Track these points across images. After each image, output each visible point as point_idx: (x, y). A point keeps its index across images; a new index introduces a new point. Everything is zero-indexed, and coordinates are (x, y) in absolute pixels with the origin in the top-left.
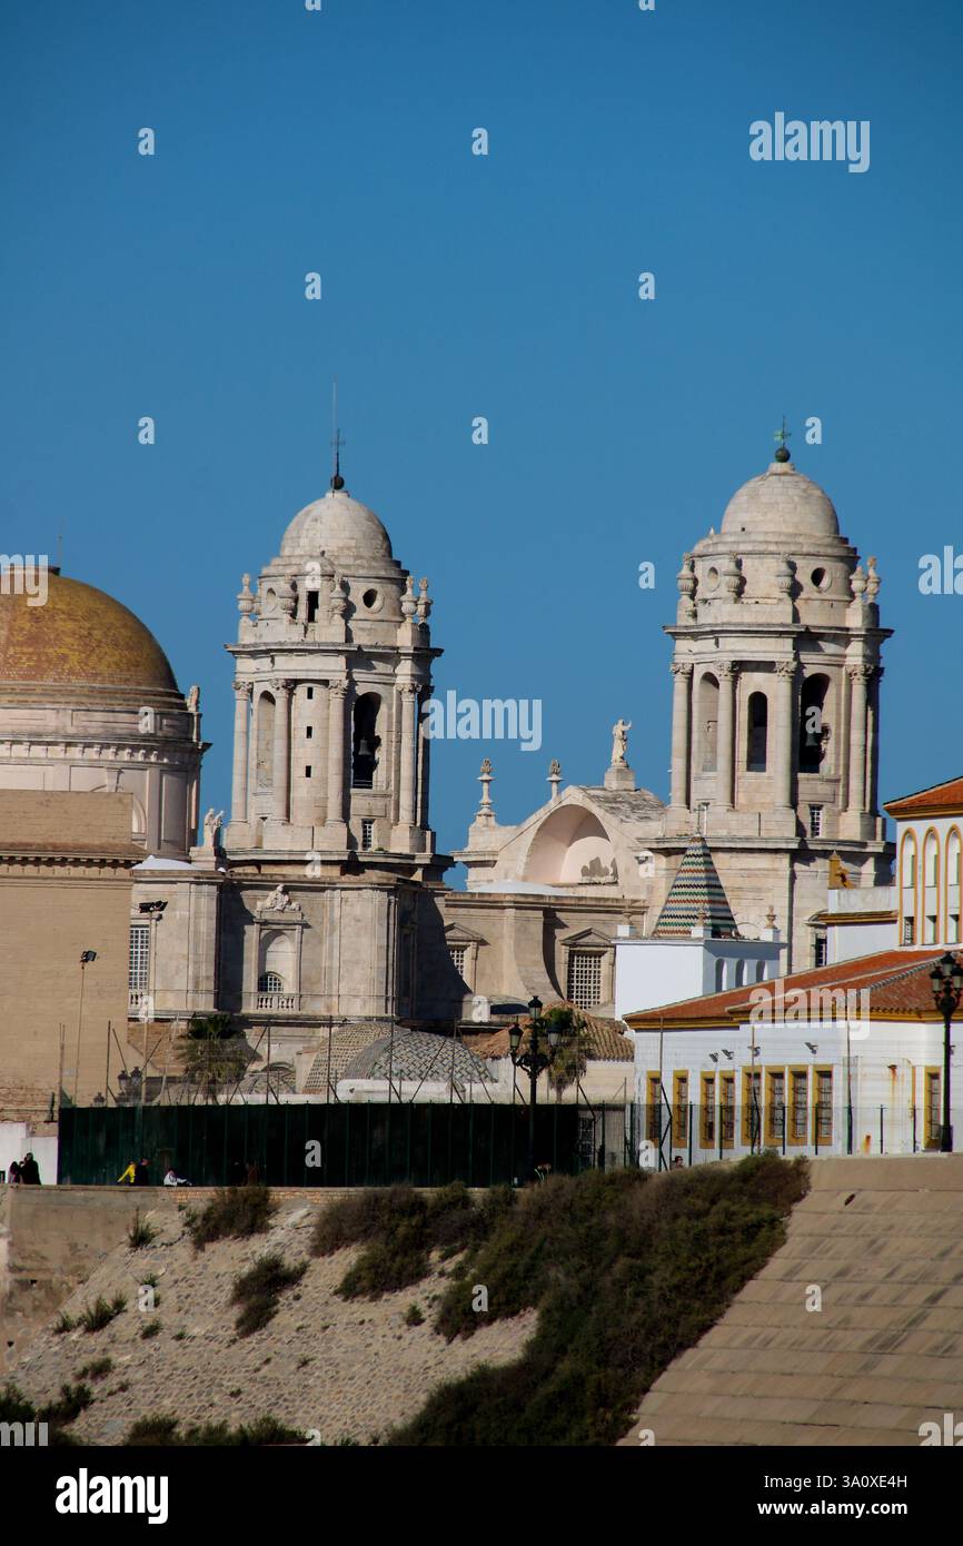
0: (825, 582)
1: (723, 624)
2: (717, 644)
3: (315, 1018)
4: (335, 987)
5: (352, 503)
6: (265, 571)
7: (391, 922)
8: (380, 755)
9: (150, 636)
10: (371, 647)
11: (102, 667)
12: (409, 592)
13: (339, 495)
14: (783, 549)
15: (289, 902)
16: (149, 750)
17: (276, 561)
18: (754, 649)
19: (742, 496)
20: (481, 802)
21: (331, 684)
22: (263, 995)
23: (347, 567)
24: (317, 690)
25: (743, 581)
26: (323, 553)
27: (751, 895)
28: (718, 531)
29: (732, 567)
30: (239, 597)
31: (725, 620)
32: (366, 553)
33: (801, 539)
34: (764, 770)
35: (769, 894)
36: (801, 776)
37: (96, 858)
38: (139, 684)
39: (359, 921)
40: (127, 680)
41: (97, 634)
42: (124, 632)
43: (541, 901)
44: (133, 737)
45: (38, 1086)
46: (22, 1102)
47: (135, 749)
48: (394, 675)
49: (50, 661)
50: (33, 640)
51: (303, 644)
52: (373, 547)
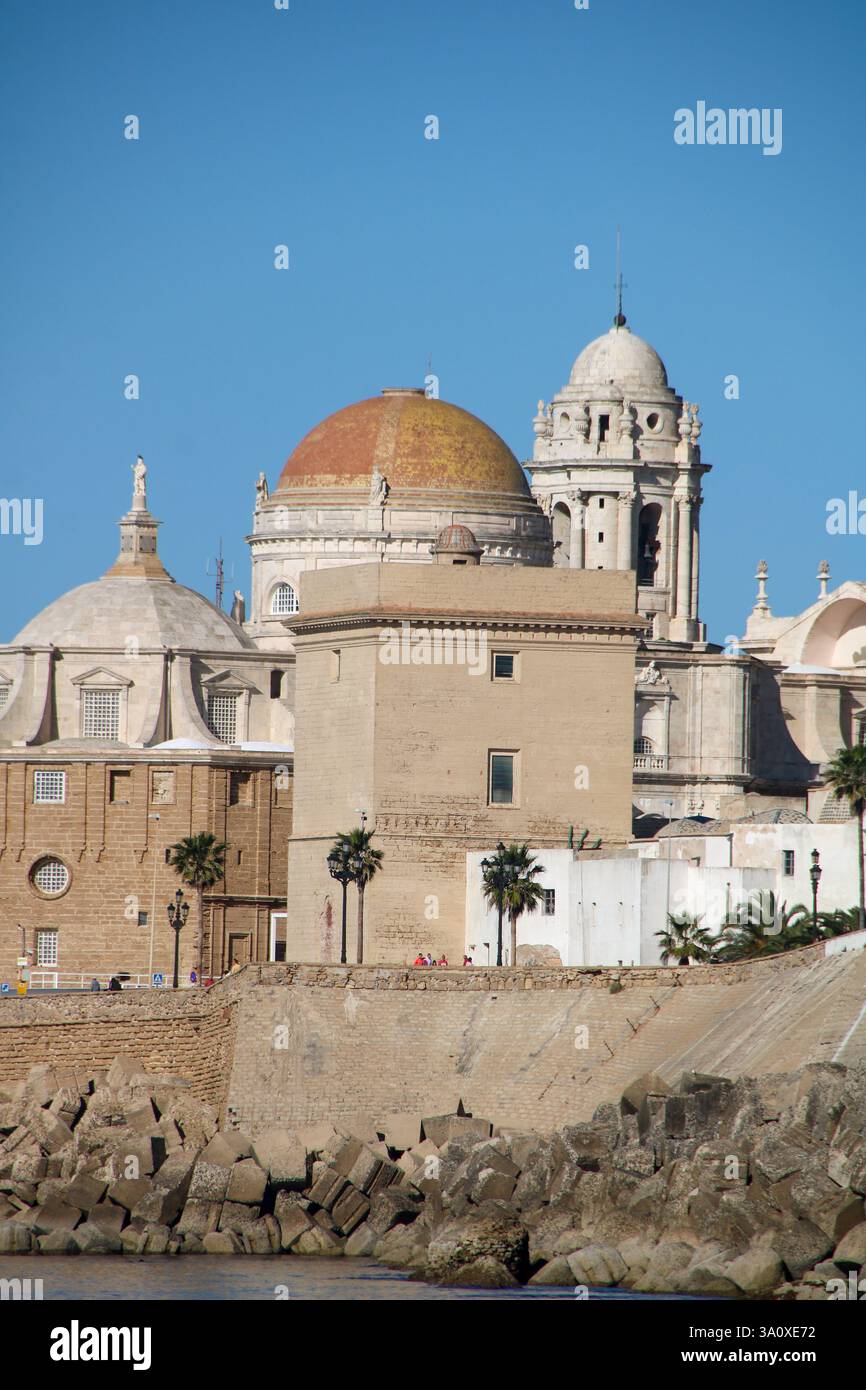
3: (682, 777)
4: (697, 750)
5: (635, 339)
6: (557, 398)
7: (747, 694)
8: (661, 557)
9: (509, 450)
10: (656, 463)
11: (475, 476)
12: (685, 415)
13: (622, 331)
15: (660, 677)
16: (515, 548)
17: (569, 389)
20: (758, 597)
21: (621, 495)
22: (639, 756)
23: (634, 393)
24: (608, 501)
26: (612, 381)
30: (534, 420)
32: (647, 380)
37: (607, 626)
38: (505, 490)
39: (718, 693)
40: (495, 487)
41: (470, 446)
42: (490, 445)
43: (838, 680)
44: (501, 535)
45: (558, 820)
46: (546, 834)
47: (505, 547)
48: (672, 488)
49: (431, 470)
50: (416, 452)
51: (597, 460)
52: (651, 377)
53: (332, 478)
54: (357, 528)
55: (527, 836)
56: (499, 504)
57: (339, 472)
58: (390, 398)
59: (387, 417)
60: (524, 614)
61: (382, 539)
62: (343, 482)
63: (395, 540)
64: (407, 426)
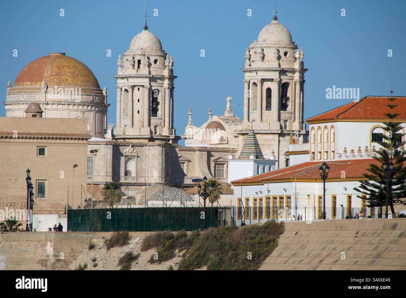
0: (288, 55)
1: (258, 68)
2: (257, 73)
3: (141, 183)
4: (147, 174)
5: (151, 34)
7: (163, 155)
8: (159, 107)
9: (92, 73)
10: (156, 75)
11: (78, 82)
12: (167, 59)
13: (146, 31)
14: (276, 46)
15: (133, 150)
16: (92, 106)
17: (128, 51)
18: (268, 75)
19: (264, 30)
20: (189, 120)
21: (145, 86)
22: (126, 177)
23: (149, 52)
24: (141, 88)
25: (264, 55)
26: (142, 48)
27: (267, 146)
28: (257, 41)
29: (261, 51)
31: (259, 67)
32: (154, 48)
33: (281, 43)
34: (271, 110)
35: (273, 146)
36: (281, 112)
37: (77, 137)
38: (89, 87)
39: (153, 155)
40: (85, 86)
41: (77, 72)
42: (84, 72)
43: (206, 149)
44: (87, 102)
45: (61, 203)
46: (57, 208)
47: (88, 106)
48: (163, 84)
49: (63, 81)
50: (58, 74)
51: (136, 75)
52: (156, 46)
53: (29, 83)
54: (37, 100)
55: (50, 209)
56: (86, 92)
57: (31, 81)
58: (51, 56)
59: (48, 62)
60: (48, 134)
61: (45, 104)
62: (33, 84)
63: (50, 104)
64: (55, 65)
